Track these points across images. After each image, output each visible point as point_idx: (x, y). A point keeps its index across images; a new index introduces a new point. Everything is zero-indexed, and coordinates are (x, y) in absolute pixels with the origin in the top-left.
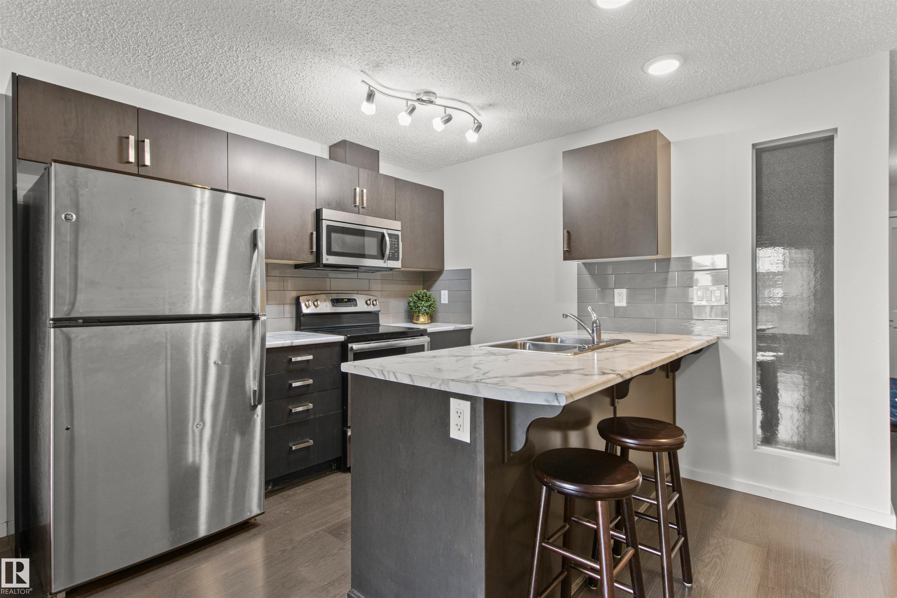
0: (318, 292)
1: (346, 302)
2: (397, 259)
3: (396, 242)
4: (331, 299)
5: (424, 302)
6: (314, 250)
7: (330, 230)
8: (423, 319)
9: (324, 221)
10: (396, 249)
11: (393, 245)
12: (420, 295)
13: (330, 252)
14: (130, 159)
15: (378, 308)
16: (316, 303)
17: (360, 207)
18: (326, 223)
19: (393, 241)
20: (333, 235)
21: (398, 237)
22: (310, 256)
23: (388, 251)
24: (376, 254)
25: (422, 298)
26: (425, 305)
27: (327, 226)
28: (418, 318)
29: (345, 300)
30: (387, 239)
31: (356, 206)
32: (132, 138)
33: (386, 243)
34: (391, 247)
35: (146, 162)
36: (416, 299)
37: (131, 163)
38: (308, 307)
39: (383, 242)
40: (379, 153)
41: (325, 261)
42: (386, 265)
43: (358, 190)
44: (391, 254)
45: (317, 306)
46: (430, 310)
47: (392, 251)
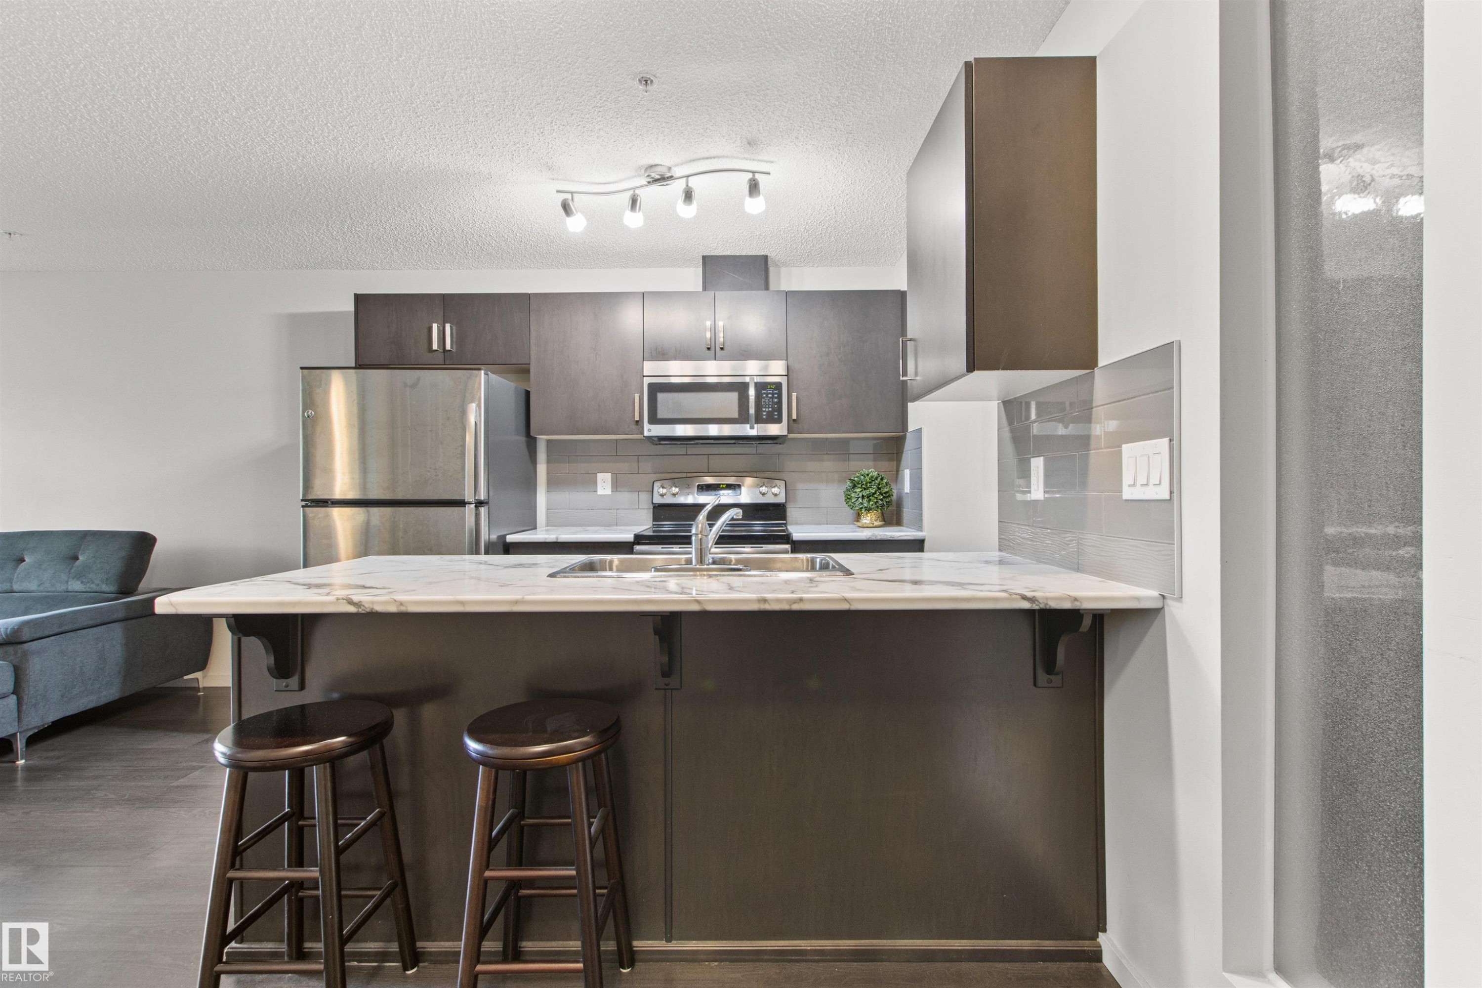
0: (689, 475)
1: (723, 489)
2: (779, 421)
3: (776, 394)
4: (697, 484)
5: (860, 490)
6: (637, 418)
7: (655, 389)
8: (867, 519)
9: (645, 378)
10: (776, 406)
11: (768, 400)
12: (856, 479)
13: (654, 419)
14: (435, 346)
15: (781, 499)
16: (675, 490)
17: (718, 349)
18: (647, 381)
19: (770, 393)
20: (661, 396)
21: (778, 386)
22: (633, 427)
23: (752, 411)
24: (736, 415)
25: (858, 484)
26: (861, 495)
27: (651, 385)
28: (858, 517)
29: (721, 486)
30: (752, 392)
31: (709, 349)
32: (435, 327)
33: (750, 398)
34: (765, 402)
35: (448, 347)
36: (851, 485)
37: (437, 350)
38: (662, 495)
39: (747, 396)
40: (766, 258)
41: (646, 433)
42: (753, 432)
43: (708, 324)
44: (764, 413)
45: (674, 495)
46: (871, 503)
47: (767, 410)
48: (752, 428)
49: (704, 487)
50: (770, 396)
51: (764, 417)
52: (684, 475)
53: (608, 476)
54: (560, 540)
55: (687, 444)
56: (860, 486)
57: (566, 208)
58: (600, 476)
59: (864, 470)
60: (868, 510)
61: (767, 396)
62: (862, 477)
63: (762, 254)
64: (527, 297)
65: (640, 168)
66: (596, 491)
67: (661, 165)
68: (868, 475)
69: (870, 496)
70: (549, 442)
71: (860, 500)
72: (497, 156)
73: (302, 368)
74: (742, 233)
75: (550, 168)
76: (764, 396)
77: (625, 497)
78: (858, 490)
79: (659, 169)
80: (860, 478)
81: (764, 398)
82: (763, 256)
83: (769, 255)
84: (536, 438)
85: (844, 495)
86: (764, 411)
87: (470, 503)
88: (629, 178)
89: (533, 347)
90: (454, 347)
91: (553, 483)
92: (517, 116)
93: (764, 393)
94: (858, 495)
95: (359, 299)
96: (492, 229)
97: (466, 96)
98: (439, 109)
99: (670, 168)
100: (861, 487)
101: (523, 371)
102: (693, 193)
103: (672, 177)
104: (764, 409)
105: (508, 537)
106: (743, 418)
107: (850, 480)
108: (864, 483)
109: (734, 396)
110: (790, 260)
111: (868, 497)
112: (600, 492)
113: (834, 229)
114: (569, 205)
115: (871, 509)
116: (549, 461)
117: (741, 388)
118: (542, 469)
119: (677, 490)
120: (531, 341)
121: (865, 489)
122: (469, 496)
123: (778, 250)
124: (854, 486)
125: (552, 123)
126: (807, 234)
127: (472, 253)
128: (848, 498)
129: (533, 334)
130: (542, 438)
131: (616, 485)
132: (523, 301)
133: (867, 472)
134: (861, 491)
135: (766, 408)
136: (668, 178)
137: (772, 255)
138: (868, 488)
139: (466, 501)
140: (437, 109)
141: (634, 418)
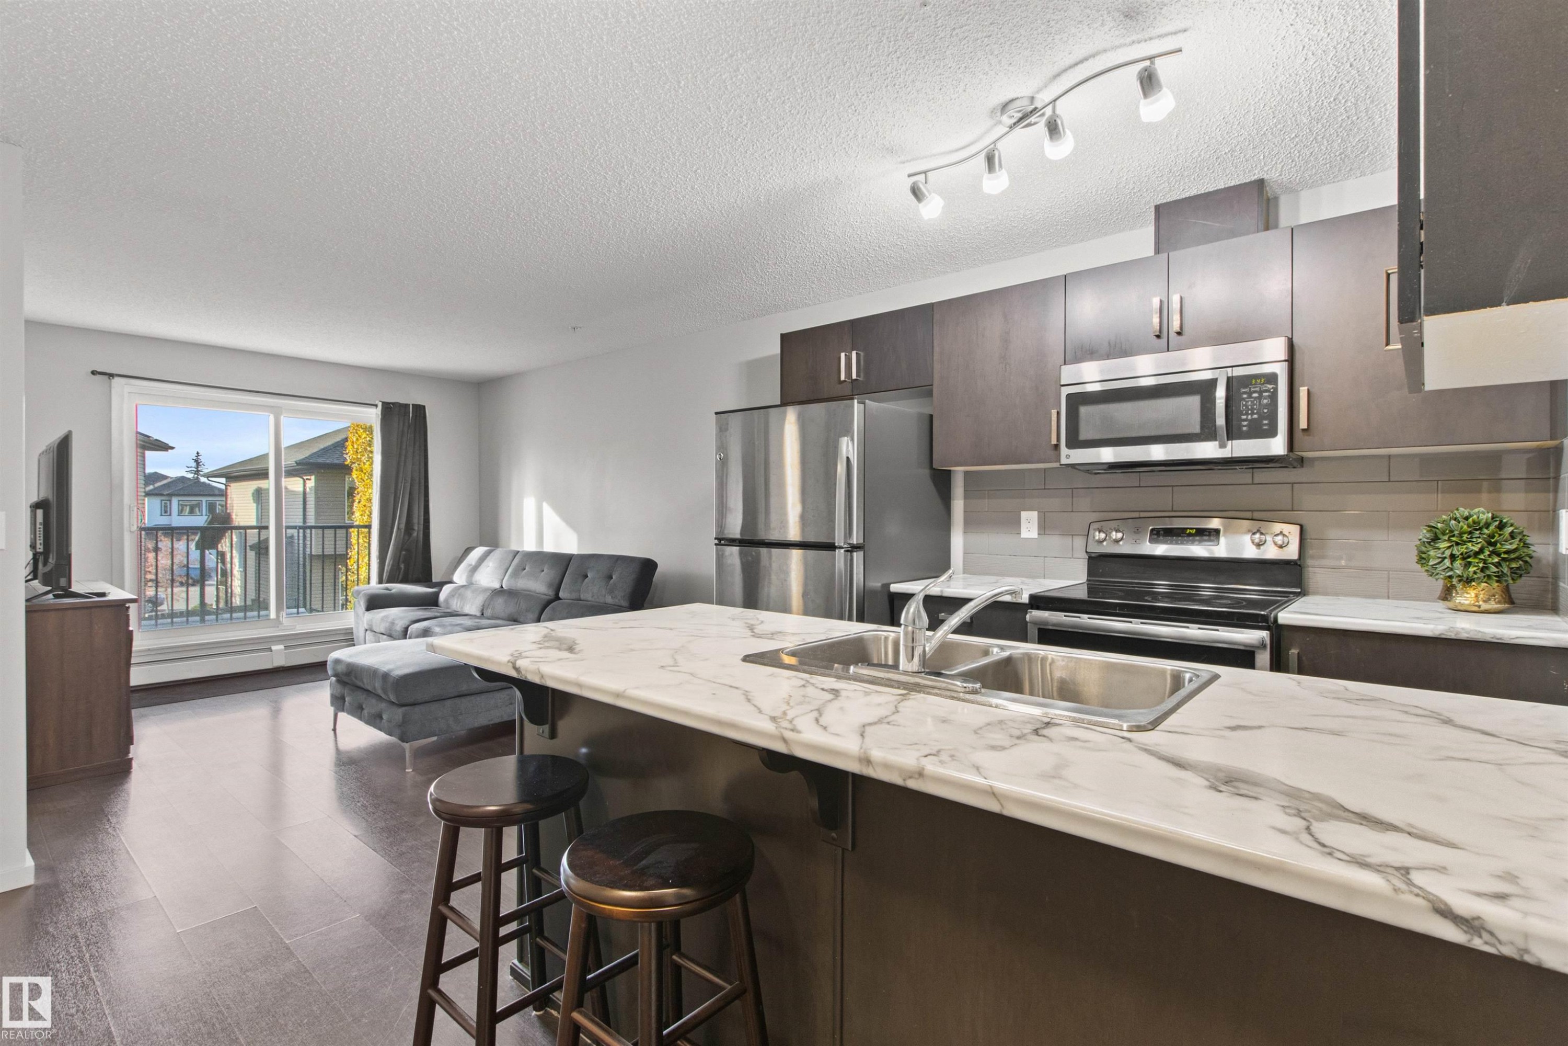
0: (1139, 515)
1: (1190, 535)
2: (1272, 433)
3: (1266, 391)
4: (1151, 528)
5: (1447, 544)
6: (1054, 442)
7: (1077, 401)
8: (1467, 597)
9: (1062, 388)
10: (1266, 411)
11: (1252, 402)
12: (1439, 525)
13: (1074, 442)
14: (843, 378)
15: (1292, 552)
16: (1116, 535)
17: (1172, 335)
18: (1065, 391)
19: (1255, 392)
20: (1084, 410)
21: (1272, 378)
22: (1052, 453)
23: (1221, 421)
24: (1197, 430)
25: (1444, 534)
26: (1448, 553)
27: (1069, 396)
28: (1447, 594)
29: (1188, 531)
30: (1220, 393)
31: (1158, 337)
32: (843, 355)
33: (1218, 401)
34: (1247, 407)
35: (854, 377)
36: (1428, 535)
37: (845, 381)
38: (1100, 542)
39: (1213, 401)
40: (1261, 183)
41: (1064, 461)
42: (1225, 453)
43: (1156, 302)
44: (1245, 423)
45: (1117, 541)
46: (1472, 569)
47: (1249, 417)
48: (1223, 446)
49: (1162, 532)
50: (1255, 395)
51: (1245, 429)
52: (1136, 515)
53: (1034, 515)
54: (945, 594)
55: (1140, 472)
56: (1446, 537)
57: (916, 192)
58: (1024, 514)
59: (1461, 509)
60: (1468, 581)
61: (1250, 397)
62: (1453, 522)
63: (1253, 179)
64: (930, 307)
65: (993, 111)
66: (1020, 534)
67: (1017, 98)
68: (1467, 518)
69: (1469, 557)
70: (966, 473)
71: (1447, 562)
72: (831, 155)
73: (716, 413)
74: (1200, 155)
75: (891, 151)
76: (1245, 396)
77: (1055, 542)
78: (1443, 545)
79: (1017, 104)
80: (1448, 525)
81: (1244, 399)
82: (1255, 181)
83: (1266, 177)
84: (950, 471)
85: (1416, 553)
86: (1245, 420)
87: (841, 548)
88: (988, 131)
89: (937, 366)
90: (862, 375)
91: (970, 523)
92: (819, 101)
93: (1245, 393)
94: (1443, 553)
95: (785, 338)
96: (881, 239)
97: (759, 99)
98: (747, 124)
99: (1032, 99)
100: (1449, 540)
101: (926, 391)
102: (1059, 122)
103: (1036, 109)
104: (1244, 417)
105: (892, 586)
106: (1207, 432)
107: (1429, 526)
108: (1456, 533)
109: (1193, 402)
110: (1310, 176)
111: (1464, 559)
112: (1025, 534)
113: (1372, 102)
114: (919, 189)
115: (1473, 580)
116: (966, 497)
117: (1205, 389)
118: (958, 505)
119: (1119, 535)
120: (934, 358)
121: (1457, 544)
122: (839, 540)
123: (1279, 166)
124: (1436, 539)
125: (857, 95)
126: (1320, 126)
127: (879, 270)
128: (1422, 559)
129: (937, 349)
130: (958, 471)
131: (1044, 527)
132: (925, 313)
133: (1466, 514)
134: (1449, 547)
135: (1247, 414)
136: (1031, 112)
137: (1271, 175)
138: (1464, 543)
139: (836, 545)
140: (745, 125)
141: (1051, 441)
